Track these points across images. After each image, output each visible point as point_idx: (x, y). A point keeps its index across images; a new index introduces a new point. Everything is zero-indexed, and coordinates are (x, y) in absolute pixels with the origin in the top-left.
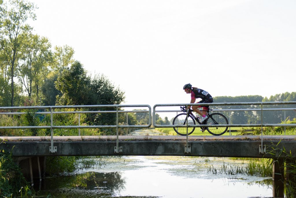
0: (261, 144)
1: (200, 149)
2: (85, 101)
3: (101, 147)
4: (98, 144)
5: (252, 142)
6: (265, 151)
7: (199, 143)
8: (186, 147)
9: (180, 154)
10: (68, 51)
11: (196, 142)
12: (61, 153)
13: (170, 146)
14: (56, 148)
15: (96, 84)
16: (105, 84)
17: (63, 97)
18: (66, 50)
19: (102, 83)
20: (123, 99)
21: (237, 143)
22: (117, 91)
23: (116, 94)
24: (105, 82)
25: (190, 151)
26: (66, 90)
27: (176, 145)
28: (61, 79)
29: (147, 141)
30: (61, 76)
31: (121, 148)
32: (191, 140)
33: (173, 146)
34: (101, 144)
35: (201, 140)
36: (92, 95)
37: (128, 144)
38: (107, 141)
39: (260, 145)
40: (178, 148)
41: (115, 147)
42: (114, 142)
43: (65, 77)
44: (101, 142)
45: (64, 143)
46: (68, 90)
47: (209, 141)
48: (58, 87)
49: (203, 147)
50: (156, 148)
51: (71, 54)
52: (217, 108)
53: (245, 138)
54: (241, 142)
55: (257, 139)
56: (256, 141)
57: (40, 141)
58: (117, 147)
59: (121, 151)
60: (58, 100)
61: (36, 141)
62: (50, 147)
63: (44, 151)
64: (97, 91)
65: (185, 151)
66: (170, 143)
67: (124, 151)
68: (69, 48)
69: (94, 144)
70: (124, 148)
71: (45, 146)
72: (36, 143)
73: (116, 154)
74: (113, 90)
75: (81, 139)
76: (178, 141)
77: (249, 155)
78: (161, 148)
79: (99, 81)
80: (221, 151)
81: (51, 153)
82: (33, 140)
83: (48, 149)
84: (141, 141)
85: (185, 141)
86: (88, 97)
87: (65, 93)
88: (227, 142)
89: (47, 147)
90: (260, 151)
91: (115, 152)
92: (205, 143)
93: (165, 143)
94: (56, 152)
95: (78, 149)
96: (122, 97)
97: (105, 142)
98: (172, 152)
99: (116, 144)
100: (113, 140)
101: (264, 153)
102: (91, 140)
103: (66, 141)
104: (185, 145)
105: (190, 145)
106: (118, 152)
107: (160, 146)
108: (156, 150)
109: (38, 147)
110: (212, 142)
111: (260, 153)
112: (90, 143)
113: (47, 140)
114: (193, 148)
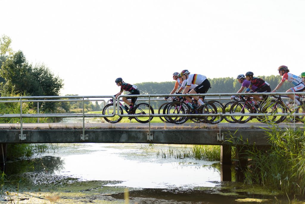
0: (219, 132)
1: (162, 137)
2: (27, 88)
3: (68, 135)
4: (65, 132)
5: (210, 130)
6: (223, 139)
7: (161, 131)
8: (148, 135)
9: (142, 142)
10: (6, 40)
11: (158, 130)
12: (30, 140)
13: (133, 134)
14: (25, 136)
15: (37, 72)
16: (45, 72)
17: (7, 84)
18: (4, 39)
19: (42, 70)
20: (62, 86)
21: (196, 131)
22: (57, 78)
23: (56, 81)
24: (45, 70)
25: (152, 139)
26: (10, 78)
27: (139, 133)
28: (5, 67)
29: (112, 130)
30: (5, 64)
31: (87, 136)
32: (152, 128)
33: (136, 135)
34: (68, 132)
35: (162, 129)
36: (34, 82)
37: (94, 132)
38: (73, 129)
39: (218, 134)
40: (141, 136)
41: (81, 135)
42: (80, 130)
43: (9, 66)
44: (68, 130)
45: (33, 131)
46: (12, 77)
47: (170, 130)
48: (2, 75)
49: (164, 135)
50: (120, 136)
51: (8, 43)
52: (144, 93)
53: (204, 127)
54: (201, 131)
55: (215, 128)
56: (214, 130)
57: (10, 130)
58: (83, 135)
59: (87, 138)
60: (3, 87)
61: (6, 129)
62: (19, 135)
63: (14, 139)
64: (38, 78)
65: (148, 139)
66: (133, 131)
67: (90, 139)
68: (7, 37)
69: (62, 132)
70: (90, 135)
71: (14, 134)
72: (6, 132)
73: (82, 141)
74: (53, 77)
75: (49, 127)
76: (140, 130)
77: (207, 142)
78: (124, 136)
79: (40, 69)
80: (182, 139)
81: (21, 140)
82: (3, 128)
83: (17, 137)
84: (105, 130)
85: (148, 130)
86: (30, 84)
87: (9, 80)
88: (187, 131)
89: (17, 135)
90: (218, 138)
91: (82, 140)
92: (166, 132)
93: (129, 131)
94: (25, 139)
95: (47, 137)
96: (62, 84)
97: (72, 130)
98: (136, 139)
99: (82, 132)
100: (79, 128)
101: (222, 140)
102: (58, 129)
103: (35, 129)
104: (147, 133)
105: (152, 134)
106: (85, 140)
107: (124, 134)
108: (120, 138)
109: (8, 135)
110: (173, 130)
111: (218, 140)
112: (57, 131)
113: (16, 128)
114: (155, 136)
